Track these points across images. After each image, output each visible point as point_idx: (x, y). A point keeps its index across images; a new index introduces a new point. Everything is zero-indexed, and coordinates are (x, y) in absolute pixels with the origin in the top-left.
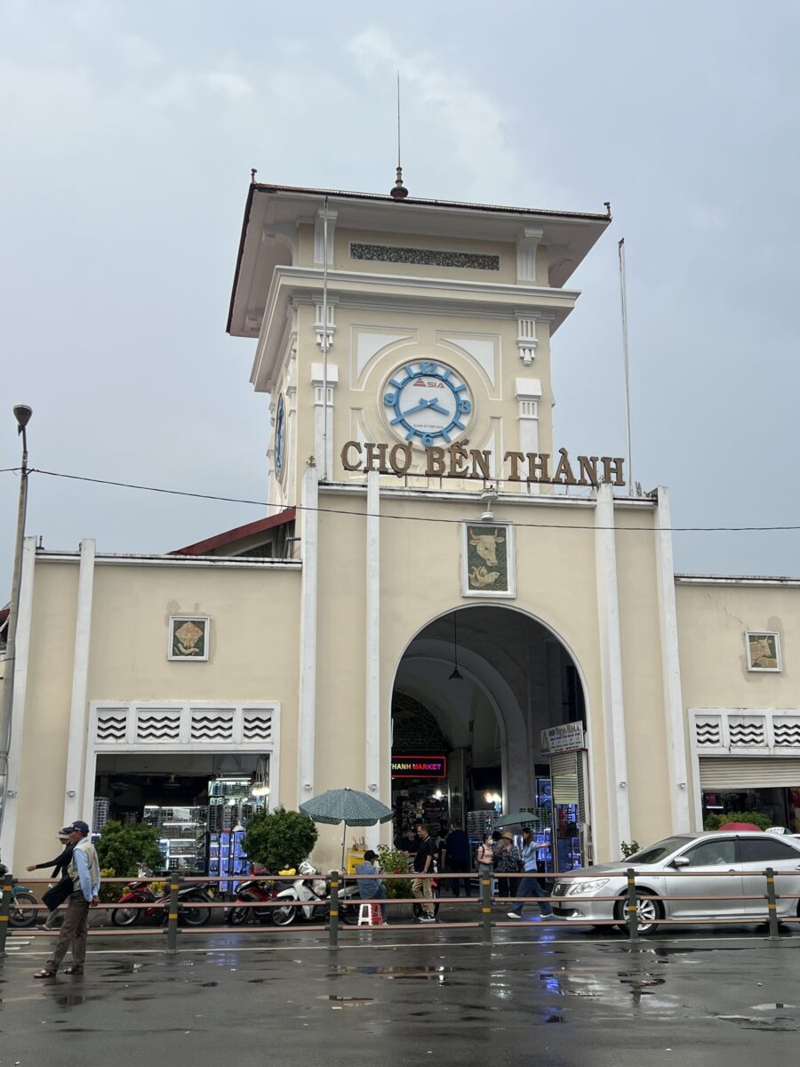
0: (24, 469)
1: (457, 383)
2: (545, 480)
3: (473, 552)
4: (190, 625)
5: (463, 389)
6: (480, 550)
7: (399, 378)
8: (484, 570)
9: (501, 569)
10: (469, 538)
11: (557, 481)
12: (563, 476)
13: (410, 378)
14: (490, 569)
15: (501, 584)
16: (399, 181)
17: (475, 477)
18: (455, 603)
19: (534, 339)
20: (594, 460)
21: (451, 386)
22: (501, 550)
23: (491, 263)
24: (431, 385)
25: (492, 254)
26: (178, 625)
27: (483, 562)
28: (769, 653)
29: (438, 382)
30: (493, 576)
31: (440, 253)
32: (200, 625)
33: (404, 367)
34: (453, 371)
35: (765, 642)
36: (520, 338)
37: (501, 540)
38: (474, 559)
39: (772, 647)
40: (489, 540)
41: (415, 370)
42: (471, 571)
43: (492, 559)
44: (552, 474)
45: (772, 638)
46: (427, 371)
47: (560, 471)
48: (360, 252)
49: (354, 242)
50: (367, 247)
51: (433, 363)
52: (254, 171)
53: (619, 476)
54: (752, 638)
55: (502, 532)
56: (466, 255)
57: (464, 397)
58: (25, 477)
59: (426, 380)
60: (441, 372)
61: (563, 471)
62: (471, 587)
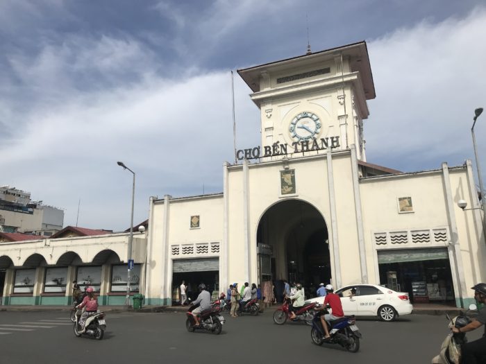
1: (315, 117)
2: (308, 150)
3: (282, 180)
4: (195, 217)
7: (294, 121)
9: (293, 185)
10: (282, 176)
11: (313, 150)
12: (315, 148)
13: (298, 120)
14: (289, 186)
15: (293, 191)
17: (282, 154)
18: (277, 200)
19: (343, 94)
20: (327, 139)
21: (313, 119)
22: (293, 179)
23: (327, 71)
26: (192, 217)
27: (287, 184)
28: (409, 205)
29: (308, 119)
30: (291, 188)
31: (308, 73)
32: (198, 217)
33: (296, 116)
34: (313, 114)
35: (406, 201)
36: (338, 95)
38: (283, 183)
39: (410, 202)
40: (289, 176)
41: (300, 116)
42: (282, 188)
43: (290, 182)
44: (310, 148)
45: (410, 198)
46: (305, 116)
48: (280, 81)
49: (279, 78)
50: (282, 78)
51: (306, 112)
53: (338, 143)
54: (400, 199)
55: (293, 171)
57: (318, 122)
60: (309, 115)
62: (282, 194)
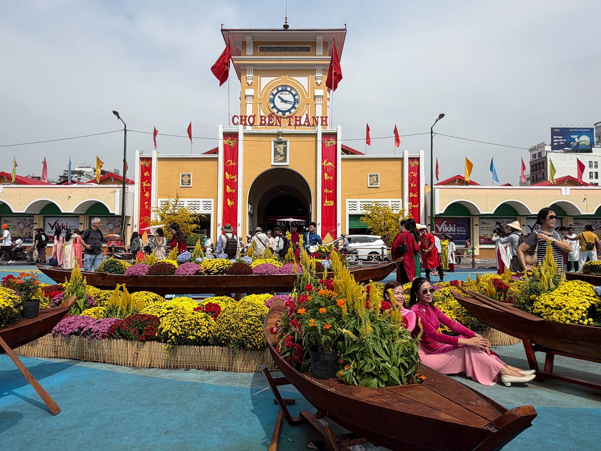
0: (125, 130)
1: (294, 93)
2: (300, 125)
3: (275, 150)
4: (186, 176)
5: (296, 95)
6: (278, 150)
7: (275, 92)
8: (279, 156)
9: (285, 155)
10: (275, 146)
11: (304, 125)
12: (306, 124)
13: (278, 92)
14: (281, 156)
15: (284, 160)
16: (286, 22)
17: (276, 125)
18: (270, 167)
19: (322, 76)
20: (318, 117)
21: (292, 94)
22: (285, 149)
23: (308, 49)
24: (285, 94)
25: (308, 46)
26: (183, 176)
27: (279, 153)
28: (376, 181)
29: (288, 93)
30: (283, 158)
31: (290, 47)
32: (189, 176)
33: (277, 88)
34: (292, 88)
35: (375, 177)
36: (317, 75)
37: (285, 146)
39: (377, 179)
40: (282, 146)
41: (280, 89)
42: (275, 157)
43: (282, 153)
44: (303, 122)
45: (377, 176)
46: (284, 89)
47: (306, 121)
48: (262, 49)
49: (260, 46)
50: (265, 47)
51: (286, 86)
52: (222, 25)
53: (326, 123)
54: (370, 176)
55: (285, 143)
56: (299, 47)
57: (296, 97)
58: (125, 132)
59: (284, 93)
60: (289, 89)
61: (307, 122)
62: (275, 162)
